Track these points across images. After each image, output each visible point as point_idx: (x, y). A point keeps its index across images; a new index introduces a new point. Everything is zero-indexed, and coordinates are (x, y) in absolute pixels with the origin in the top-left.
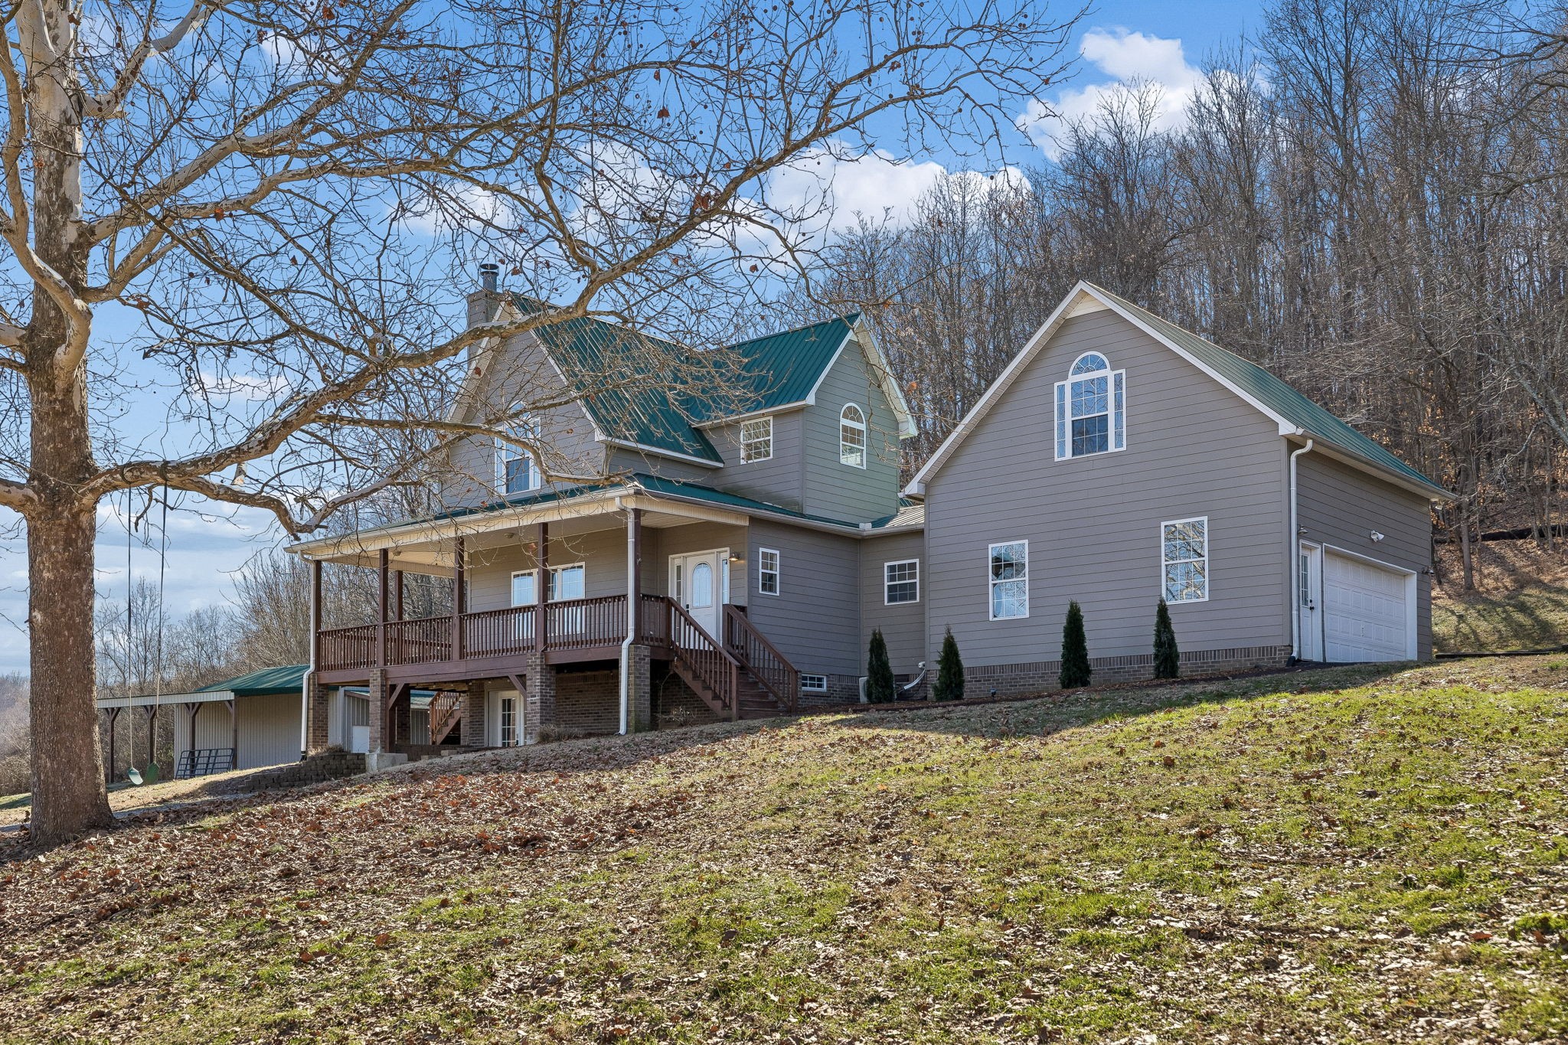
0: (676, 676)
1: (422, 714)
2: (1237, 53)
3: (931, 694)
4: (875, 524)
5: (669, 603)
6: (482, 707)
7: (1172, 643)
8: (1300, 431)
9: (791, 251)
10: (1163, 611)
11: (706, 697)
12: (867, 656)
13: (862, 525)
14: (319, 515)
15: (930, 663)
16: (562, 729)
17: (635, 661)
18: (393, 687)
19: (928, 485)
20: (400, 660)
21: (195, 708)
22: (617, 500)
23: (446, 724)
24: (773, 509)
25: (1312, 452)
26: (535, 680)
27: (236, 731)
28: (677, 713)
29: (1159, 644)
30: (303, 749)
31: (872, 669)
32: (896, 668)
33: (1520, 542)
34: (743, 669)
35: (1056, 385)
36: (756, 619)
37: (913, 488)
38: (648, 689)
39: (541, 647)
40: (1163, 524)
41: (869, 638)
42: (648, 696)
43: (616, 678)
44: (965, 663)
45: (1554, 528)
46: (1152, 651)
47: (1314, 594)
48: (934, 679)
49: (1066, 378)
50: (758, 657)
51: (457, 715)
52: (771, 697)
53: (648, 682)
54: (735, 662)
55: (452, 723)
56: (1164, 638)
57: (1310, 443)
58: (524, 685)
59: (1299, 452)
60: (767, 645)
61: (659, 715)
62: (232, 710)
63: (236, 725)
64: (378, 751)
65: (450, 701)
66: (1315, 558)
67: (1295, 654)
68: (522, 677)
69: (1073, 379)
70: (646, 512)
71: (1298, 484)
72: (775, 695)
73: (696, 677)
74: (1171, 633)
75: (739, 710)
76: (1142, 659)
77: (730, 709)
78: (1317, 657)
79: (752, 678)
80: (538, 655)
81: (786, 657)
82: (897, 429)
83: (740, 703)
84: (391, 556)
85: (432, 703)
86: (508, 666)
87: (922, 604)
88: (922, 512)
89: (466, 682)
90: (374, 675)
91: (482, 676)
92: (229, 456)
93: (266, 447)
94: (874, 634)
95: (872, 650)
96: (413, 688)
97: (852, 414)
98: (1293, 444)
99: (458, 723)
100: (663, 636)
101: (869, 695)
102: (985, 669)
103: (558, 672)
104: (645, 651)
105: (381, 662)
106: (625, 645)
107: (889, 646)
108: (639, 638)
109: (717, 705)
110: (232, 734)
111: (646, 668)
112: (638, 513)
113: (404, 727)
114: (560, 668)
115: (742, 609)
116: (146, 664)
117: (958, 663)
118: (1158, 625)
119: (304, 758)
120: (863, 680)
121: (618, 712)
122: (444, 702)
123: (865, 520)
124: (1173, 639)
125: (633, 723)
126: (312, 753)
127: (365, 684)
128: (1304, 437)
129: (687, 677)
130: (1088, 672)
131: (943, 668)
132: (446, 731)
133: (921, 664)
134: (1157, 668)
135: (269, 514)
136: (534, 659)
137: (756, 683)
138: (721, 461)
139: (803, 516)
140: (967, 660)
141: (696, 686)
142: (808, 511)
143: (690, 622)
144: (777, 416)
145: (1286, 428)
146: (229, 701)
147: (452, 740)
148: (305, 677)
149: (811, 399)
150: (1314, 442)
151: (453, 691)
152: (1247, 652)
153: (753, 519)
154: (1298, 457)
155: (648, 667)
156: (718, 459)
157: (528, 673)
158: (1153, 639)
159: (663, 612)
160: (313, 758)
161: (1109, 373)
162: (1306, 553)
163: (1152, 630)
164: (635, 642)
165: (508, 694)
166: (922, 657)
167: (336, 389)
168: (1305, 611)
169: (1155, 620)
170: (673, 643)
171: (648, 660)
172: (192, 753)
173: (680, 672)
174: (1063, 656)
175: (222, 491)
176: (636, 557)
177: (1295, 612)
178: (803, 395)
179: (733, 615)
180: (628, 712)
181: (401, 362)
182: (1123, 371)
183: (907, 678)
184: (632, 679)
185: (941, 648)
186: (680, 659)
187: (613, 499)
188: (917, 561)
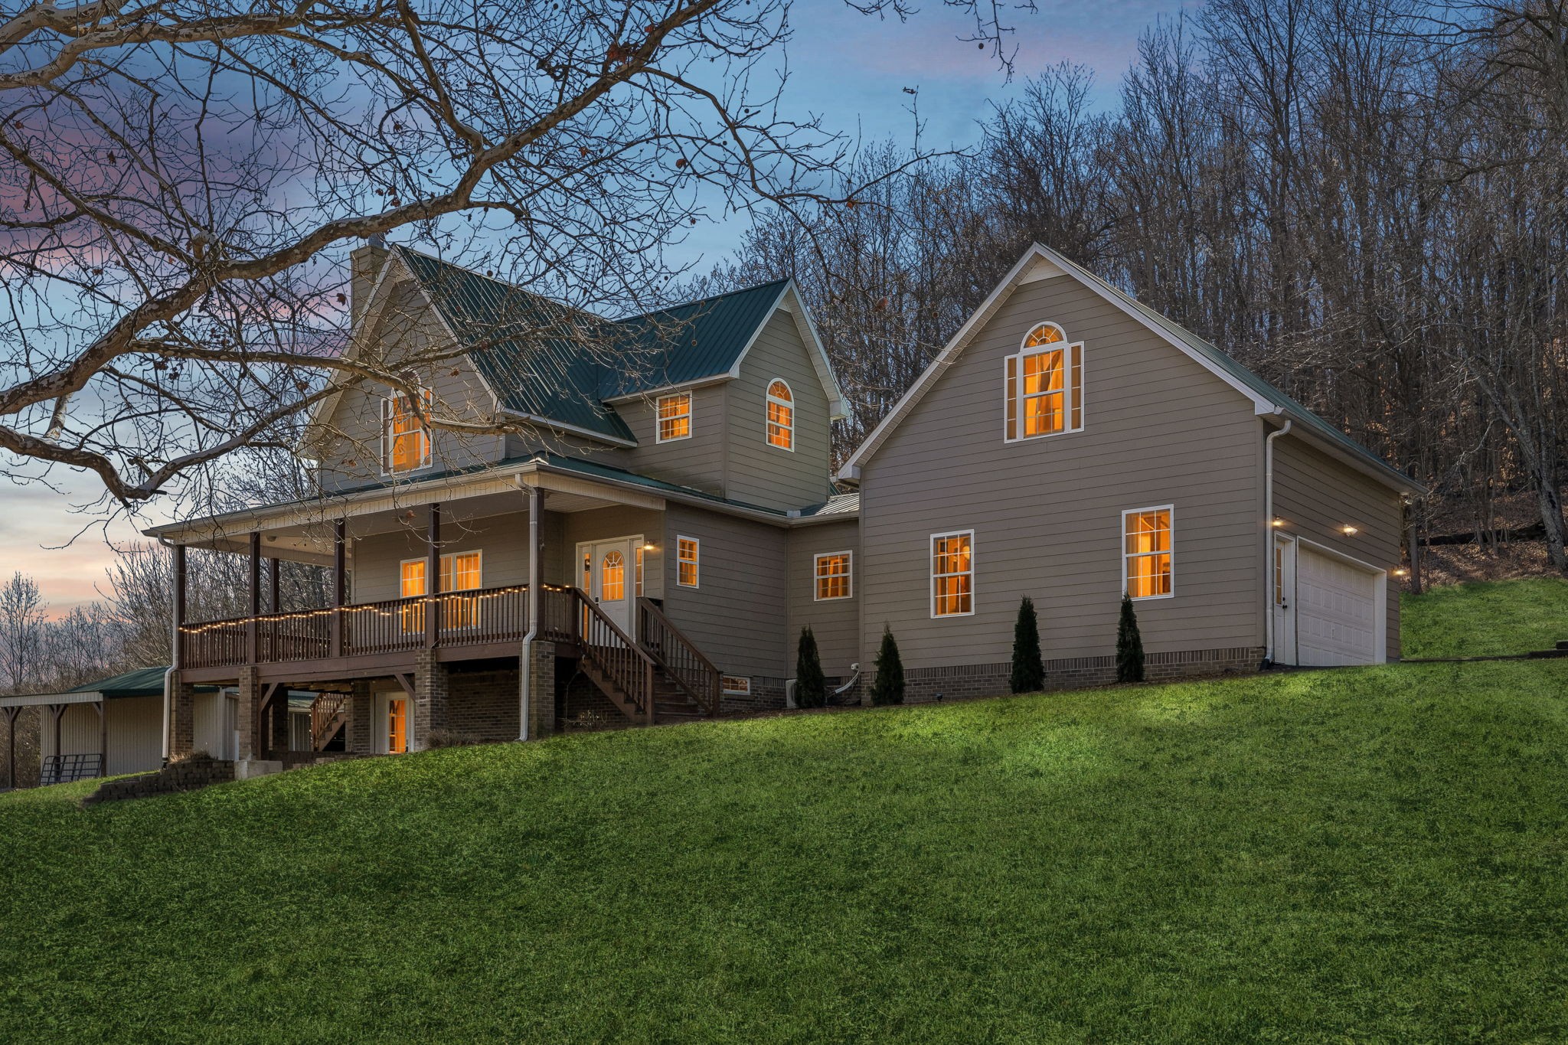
0: (583, 675)
1: (303, 718)
2: (1176, 31)
3: (867, 697)
4: (805, 512)
5: (576, 594)
6: (367, 710)
7: (1137, 643)
8: (1279, 410)
9: (733, 126)
10: (1127, 607)
11: (619, 699)
12: (795, 656)
13: (790, 513)
14: (157, 478)
15: (866, 665)
16: (455, 735)
17: (538, 658)
18: (266, 687)
19: (863, 468)
20: (274, 657)
21: (60, 710)
22: (518, 477)
23: (329, 728)
24: (691, 493)
25: (1288, 435)
26: (426, 681)
27: (105, 735)
28: (585, 716)
29: (1122, 644)
30: (164, 755)
31: (801, 670)
32: (827, 670)
33: (1462, 547)
34: (658, 669)
35: (1006, 358)
36: (674, 613)
37: (847, 471)
38: (552, 690)
39: (431, 643)
40: (1124, 513)
41: (798, 637)
42: (552, 698)
43: (516, 677)
44: (906, 665)
45: (1498, 533)
46: (1114, 652)
47: (1288, 592)
48: (870, 681)
49: (1017, 351)
50: (676, 657)
51: (342, 719)
52: (690, 701)
53: (552, 682)
54: (650, 661)
55: (336, 727)
56: (1128, 638)
57: (1288, 424)
58: (412, 685)
59: (1276, 434)
60: (685, 642)
61: (566, 720)
62: (101, 713)
63: (105, 729)
64: (249, 758)
65: (334, 705)
66: (1289, 552)
67: (1268, 657)
68: (410, 677)
69: (1024, 351)
70: (552, 492)
71: (1274, 470)
72: (695, 698)
73: (606, 676)
74: (1136, 631)
75: (655, 714)
76: (1100, 661)
77: (645, 713)
78: (1290, 661)
79: (668, 679)
80: (428, 652)
81: (708, 657)
82: (828, 410)
83: (656, 707)
84: (264, 541)
85: (314, 706)
86: (395, 664)
87: (856, 600)
88: (857, 499)
89: (348, 681)
90: (244, 673)
91: (366, 674)
92: (24, 393)
93: (70, 383)
94: (804, 632)
95: (801, 650)
96: (291, 689)
97: (779, 389)
98: (1269, 424)
99: (343, 728)
100: (569, 631)
101: (798, 699)
102: (926, 671)
103: (451, 672)
104: (549, 647)
105: (252, 659)
106: (526, 640)
107: (820, 646)
108: (542, 634)
109: (629, 709)
110: (101, 737)
111: (550, 666)
112: (541, 492)
113: (281, 732)
114: (452, 667)
115: (658, 603)
116: (21, 664)
117: (898, 664)
118: (1122, 623)
119: (165, 765)
120: (790, 683)
121: (518, 716)
122: (326, 705)
123: (794, 507)
124: (1138, 638)
125: (535, 728)
126: (174, 760)
127: (235, 683)
128: (1282, 417)
129: (596, 677)
130: (1043, 675)
131: (881, 670)
132: (330, 736)
133: (853, 666)
134: (1120, 671)
135: (92, 475)
136: (424, 656)
137: (674, 685)
138: (636, 441)
139: (725, 501)
140: (909, 660)
141: (606, 688)
142: (731, 496)
143: (599, 616)
144: (697, 390)
145: (1264, 406)
146: (97, 703)
147: (336, 747)
148: (167, 674)
149: (734, 372)
150: (1293, 423)
151: (337, 692)
152: (1216, 653)
153: (672, 504)
154: (1275, 439)
155: (552, 665)
156: (631, 438)
157: (417, 671)
158: (1116, 639)
159: (569, 605)
160: (174, 765)
161: (1066, 346)
162: (1280, 546)
163: (1115, 629)
164: (538, 637)
165: (396, 696)
166: (856, 659)
167: (155, 307)
168: (1278, 609)
169: (1119, 617)
170: (581, 639)
171: (552, 657)
172: (57, 758)
173: (588, 671)
174: (1014, 657)
175: (30, 444)
176: (539, 543)
177: (1269, 611)
178: (726, 367)
179: (649, 609)
180: (530, 716)
181: (236, 271)
182: (1081, 344)
183: (838, 681)
184: (534, 678)
185: (879, 647)
186: (589, 657)
187: (512, 476)
188: (850, 552)
